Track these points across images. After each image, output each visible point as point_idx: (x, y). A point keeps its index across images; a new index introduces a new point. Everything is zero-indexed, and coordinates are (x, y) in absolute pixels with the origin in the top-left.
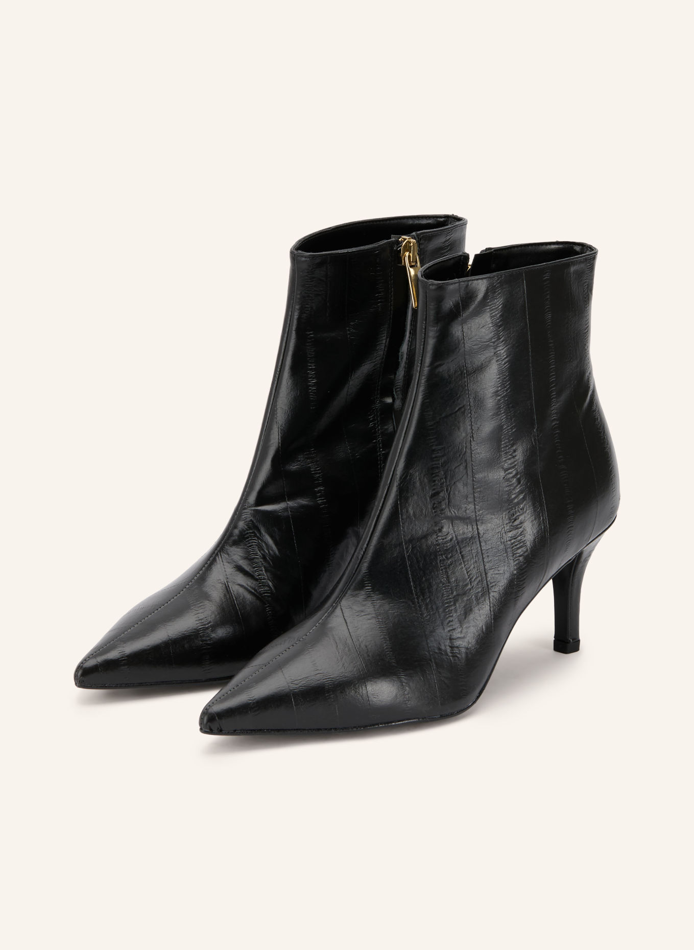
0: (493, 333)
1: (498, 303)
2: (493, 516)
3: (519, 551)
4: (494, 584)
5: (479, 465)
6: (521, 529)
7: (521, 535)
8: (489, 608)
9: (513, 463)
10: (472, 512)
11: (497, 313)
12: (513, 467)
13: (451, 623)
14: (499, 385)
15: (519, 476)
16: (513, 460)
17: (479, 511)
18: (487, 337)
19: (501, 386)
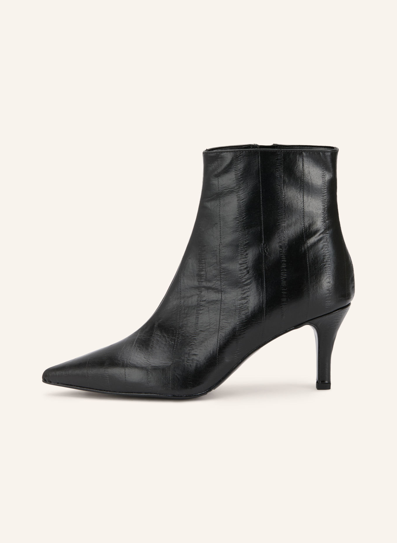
0: (236, 184)
1: (240, 167)
2: (232, 290)
3: (243, 312)
4: (223, 328)
5: (224, 259)
6: (247, 300)
7: (246, 303)
8: (217, 341)
9: (245, 261)
10: (219, 286)
11: (239, 172)
12: (245, 263)
13: (192, 346)
14: (238, 214)
15: (248, 269)
16: (245, 259)
17: (224, 285)
18: (232, 186)
19: (239, 215)
